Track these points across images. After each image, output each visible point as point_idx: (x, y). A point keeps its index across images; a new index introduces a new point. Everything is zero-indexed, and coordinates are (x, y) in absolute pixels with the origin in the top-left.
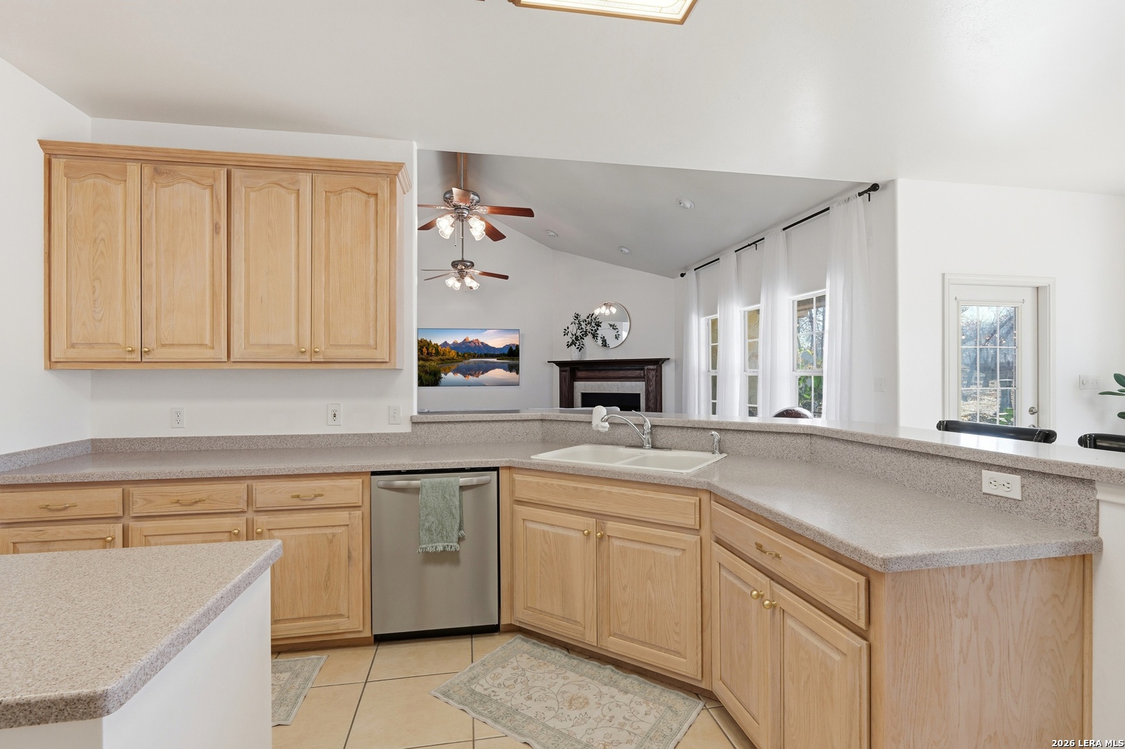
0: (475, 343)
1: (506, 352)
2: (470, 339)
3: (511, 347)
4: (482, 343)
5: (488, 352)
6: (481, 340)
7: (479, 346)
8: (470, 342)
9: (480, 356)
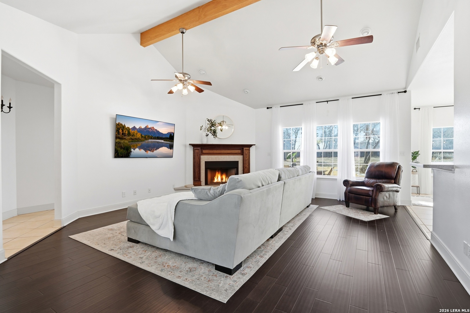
0: (152, 130)
1: (168, 136)
2: (149, 127)
3: (171, 134)
4: (156, 130)
5: (158, 136)
6: (155, 128)
7: (154, 132)
8: (149, 128)
9: (155, 138)
